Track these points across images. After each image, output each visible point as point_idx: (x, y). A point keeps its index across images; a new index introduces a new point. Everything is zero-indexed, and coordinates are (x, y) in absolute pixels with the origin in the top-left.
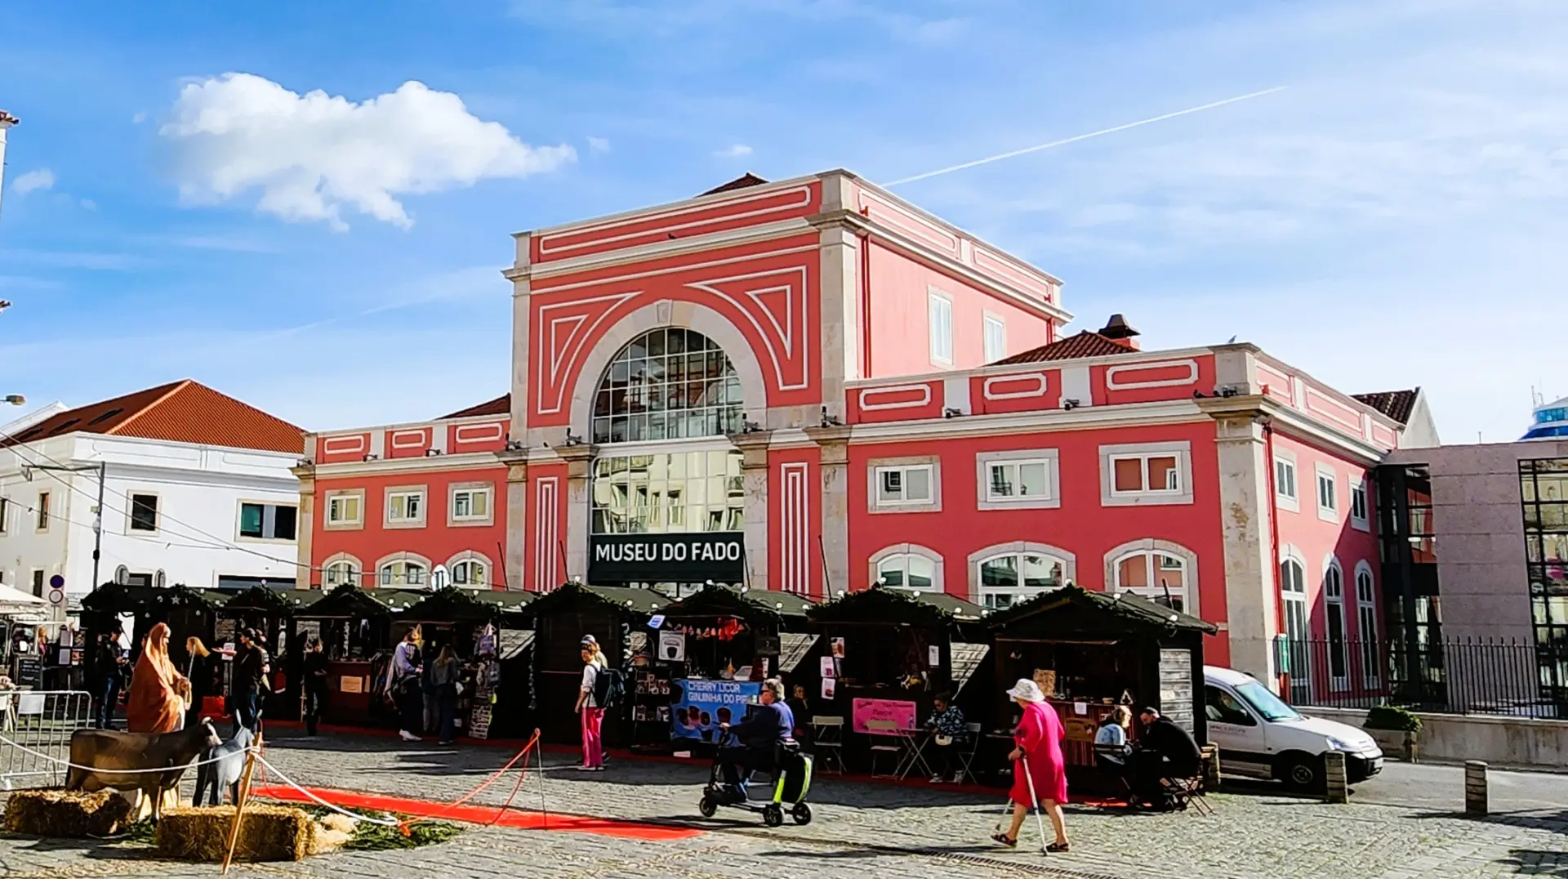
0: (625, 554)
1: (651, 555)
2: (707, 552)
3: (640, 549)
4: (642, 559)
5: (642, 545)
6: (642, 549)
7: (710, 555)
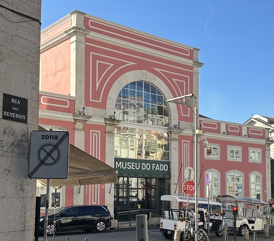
0: (127, 166)
1: (138, 167)
2: (158, 167)
3: (133, 164)
4: (134, 169)
5: (134, 163)
6: (135, 165)
7: (158, 168)
